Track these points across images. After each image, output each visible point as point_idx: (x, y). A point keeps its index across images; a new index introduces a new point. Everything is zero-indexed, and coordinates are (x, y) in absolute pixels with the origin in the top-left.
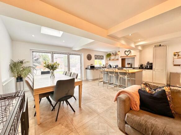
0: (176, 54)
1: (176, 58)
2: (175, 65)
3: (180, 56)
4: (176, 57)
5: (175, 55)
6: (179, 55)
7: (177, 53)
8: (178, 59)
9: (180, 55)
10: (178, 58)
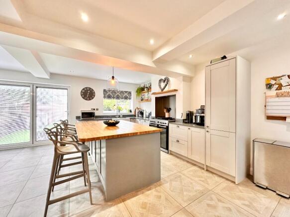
0: (273, 82)
1: (271, 97)
2: (270, 118)
3: (284, 90)
4: (273, 92)
5: (269, 86)
6: (280, 87)
7: (275, 79)
8: (277, 99)
9: (284, 84)
10: (278, 96)
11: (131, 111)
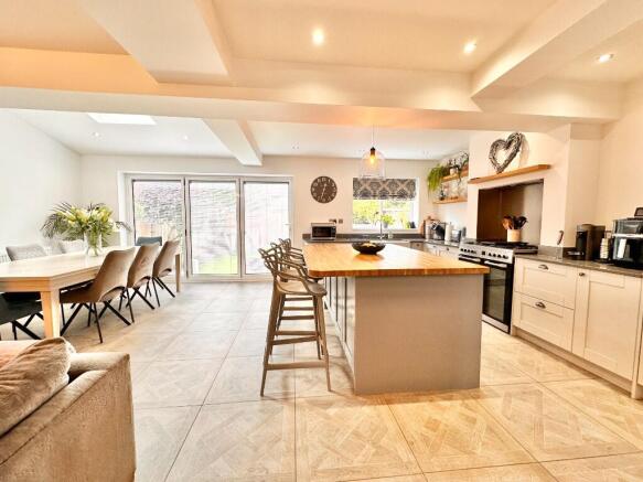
11: (413, 226)
